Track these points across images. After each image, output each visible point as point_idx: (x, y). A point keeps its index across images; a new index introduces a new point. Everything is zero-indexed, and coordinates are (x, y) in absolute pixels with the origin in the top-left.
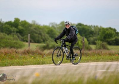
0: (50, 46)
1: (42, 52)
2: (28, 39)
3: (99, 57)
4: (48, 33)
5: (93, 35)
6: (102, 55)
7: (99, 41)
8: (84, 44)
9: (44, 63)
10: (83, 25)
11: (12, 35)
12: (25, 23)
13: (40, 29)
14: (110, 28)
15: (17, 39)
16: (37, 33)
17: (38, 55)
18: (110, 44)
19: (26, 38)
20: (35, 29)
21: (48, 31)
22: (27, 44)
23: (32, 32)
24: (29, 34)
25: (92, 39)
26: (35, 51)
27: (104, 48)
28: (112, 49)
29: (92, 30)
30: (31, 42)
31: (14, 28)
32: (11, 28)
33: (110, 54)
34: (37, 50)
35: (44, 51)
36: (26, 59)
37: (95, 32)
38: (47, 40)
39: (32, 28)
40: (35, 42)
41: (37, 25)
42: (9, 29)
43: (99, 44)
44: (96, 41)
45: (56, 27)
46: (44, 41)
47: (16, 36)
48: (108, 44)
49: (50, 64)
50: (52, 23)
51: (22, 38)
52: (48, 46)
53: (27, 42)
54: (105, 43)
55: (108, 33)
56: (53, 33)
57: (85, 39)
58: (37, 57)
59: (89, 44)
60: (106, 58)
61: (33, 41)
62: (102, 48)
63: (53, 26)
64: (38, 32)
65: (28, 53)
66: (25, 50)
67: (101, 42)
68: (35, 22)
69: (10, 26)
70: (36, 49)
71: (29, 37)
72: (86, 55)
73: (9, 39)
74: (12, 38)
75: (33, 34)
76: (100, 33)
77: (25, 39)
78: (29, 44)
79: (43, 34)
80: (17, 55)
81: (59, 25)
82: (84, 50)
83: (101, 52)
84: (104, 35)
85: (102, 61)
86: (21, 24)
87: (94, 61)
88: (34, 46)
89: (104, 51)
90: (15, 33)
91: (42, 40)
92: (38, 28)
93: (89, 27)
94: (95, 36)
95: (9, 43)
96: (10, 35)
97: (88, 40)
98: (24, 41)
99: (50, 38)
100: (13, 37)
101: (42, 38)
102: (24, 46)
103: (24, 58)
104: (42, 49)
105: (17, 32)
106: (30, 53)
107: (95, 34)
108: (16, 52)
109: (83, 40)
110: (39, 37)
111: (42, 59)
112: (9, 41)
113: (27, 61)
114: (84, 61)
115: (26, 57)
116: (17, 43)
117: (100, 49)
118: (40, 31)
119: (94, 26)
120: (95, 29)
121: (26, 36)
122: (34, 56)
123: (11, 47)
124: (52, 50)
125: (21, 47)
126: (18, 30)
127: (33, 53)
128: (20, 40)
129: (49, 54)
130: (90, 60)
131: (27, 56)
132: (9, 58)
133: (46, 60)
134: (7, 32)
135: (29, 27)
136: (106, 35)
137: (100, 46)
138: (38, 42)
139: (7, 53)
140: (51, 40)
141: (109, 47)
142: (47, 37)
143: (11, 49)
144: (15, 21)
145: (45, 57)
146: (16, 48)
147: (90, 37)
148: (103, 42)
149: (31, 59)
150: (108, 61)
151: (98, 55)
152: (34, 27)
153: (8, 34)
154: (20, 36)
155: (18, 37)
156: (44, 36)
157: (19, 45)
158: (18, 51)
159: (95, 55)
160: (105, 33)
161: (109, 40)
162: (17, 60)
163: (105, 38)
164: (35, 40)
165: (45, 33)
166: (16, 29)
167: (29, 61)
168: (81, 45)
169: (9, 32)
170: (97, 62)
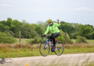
0: (38, 41)
1: (31, 46)
2: (19, 35)
3: (80, 49)
4: (36, 30)
5: (74, 31)
6: (82, 47)
7: (79, 36)
8: (67, 38)
9: (33, 55)
10: (65, 23)
11: (6, 32)
12: (16, 22)
13: (29, 26)
14: (88, 25)
15: (10, 36)
16: (26, 30)
17: (28, 48)
18: (88, 38)
19: (17, 34)
20: (25, 27)
21: (36, 28)
22: (18, 39)
23: (22, 30)
24: (20, 31)
25: (73, 34)
26: (25, 45)
27: (83, 41)
28: (90, 42)
29: (73, 27)
30: (22, 38)
31: (7, 26)
32: (4, 27)
33: (88, 47)
34: (27, 45)
35: (32, 45)
36: (17, 52)
37: (75, 29)
38: (35, 36)
39: (22, 26)
40: (25, 38)
41: (27, 23)
42: (3, 27)
43: (78, 38)
44: (76, 36)
45: (42, 24)
46: (33, 37)
47: (9, 33)
48: (87, 38)
49: (38, 56)
50: (39, 22)
51: (14, 34)
52: (36, 40)
53: (18, 38)
54: (84, 38)
55: (86, 29)
56: (40, 30)
57: (67, 35)
58: (27, 51)
59: (71, 38)
60: (85, 50)
61: (23, 37)
62: (81, 41)
63: (40, 24)
64: (28, 29)
65: (19, 47)
66: (17, 44)
67: (81, 37)
68: (24, 20)
69: (4, 24)
70: (26, 43)
71: (19, 34)
72: (69, 48)
73: (3, 36)
74: (5, 35)
75: (23, 31)
76: (79, 29)
77: (16, 36)
78: (20, 39)
79: (32, 31)
80: (10, 49)
81: (45, 23)
82: (67, 43)
83: (81, 45)
84: (83, 31)
85: (82, 53)
86: (13, 22)
87: (75, 53)
88: (24, 41)
89: (83, 45)
90: (8, 30)
91: (31, 36)
92: (27, 26)
93: (70, 24)
94: (75, 32)
95: (3, 39)
96: (3, 32)
97: (69, 35)
98: (16, 37)
99: (38, 35)
100: (7, 33)
101: (31, 34)
102: (16, 41)
103: (16, 52)
104: (31, 43)
105: (10, 30)
106: (21, 47)
107: (75, 30)
108: (9, 46)
109: (66, 35)
110: (28, 33)
111: (31, 52)
112: (3, 37)
113: (18, 53)
114: (67, 53)
115: (17, 50)
116: (9, 39)
117: (80, 42)
118: (29, 29)
119: (75, 24)
120: (76, 26)
121: (17, 33)
122: (24, 49)
123: (5, 42)
124: (39, 44)
125: (13, 42)
126: (10, 28)
127: (24, 47)
128: (12, 36)
129: (37, 48)
130: (72, 52)
131: (19, 49)
132: (3, 52)
133: (34, 52)
134: (2, 30)
135: (20, 26)
136: (85, 31)
137: (80, 40)
138: (28, 37)
139: (2, 47)
140: (38, 36)
141: (88, 41)
142: (35, 33)
143: (5, 44)
144: (8, 20)
145: (34, 50)
146: (9, 43)
147: (71, 32)
148: (82, 37)
149: (22, 52)
150: (86, 53)
151: (78, 48)
152: (24, 25)
153: (2, 32)
154: (12, 33)
155: (11, 34)
156: (33, 33)
157: (12, 41)
158: (11, 46)
159: (76, 48)
160: (84, 29)
161: (87, 35)
162: (10, 54)
163: (84, 33)
164: (25, 36)
165: (34, 30)
166: (9, 27)
167: (20, 54)
168: (64, 40)
169: (3, 30)
170: (78, 53)
